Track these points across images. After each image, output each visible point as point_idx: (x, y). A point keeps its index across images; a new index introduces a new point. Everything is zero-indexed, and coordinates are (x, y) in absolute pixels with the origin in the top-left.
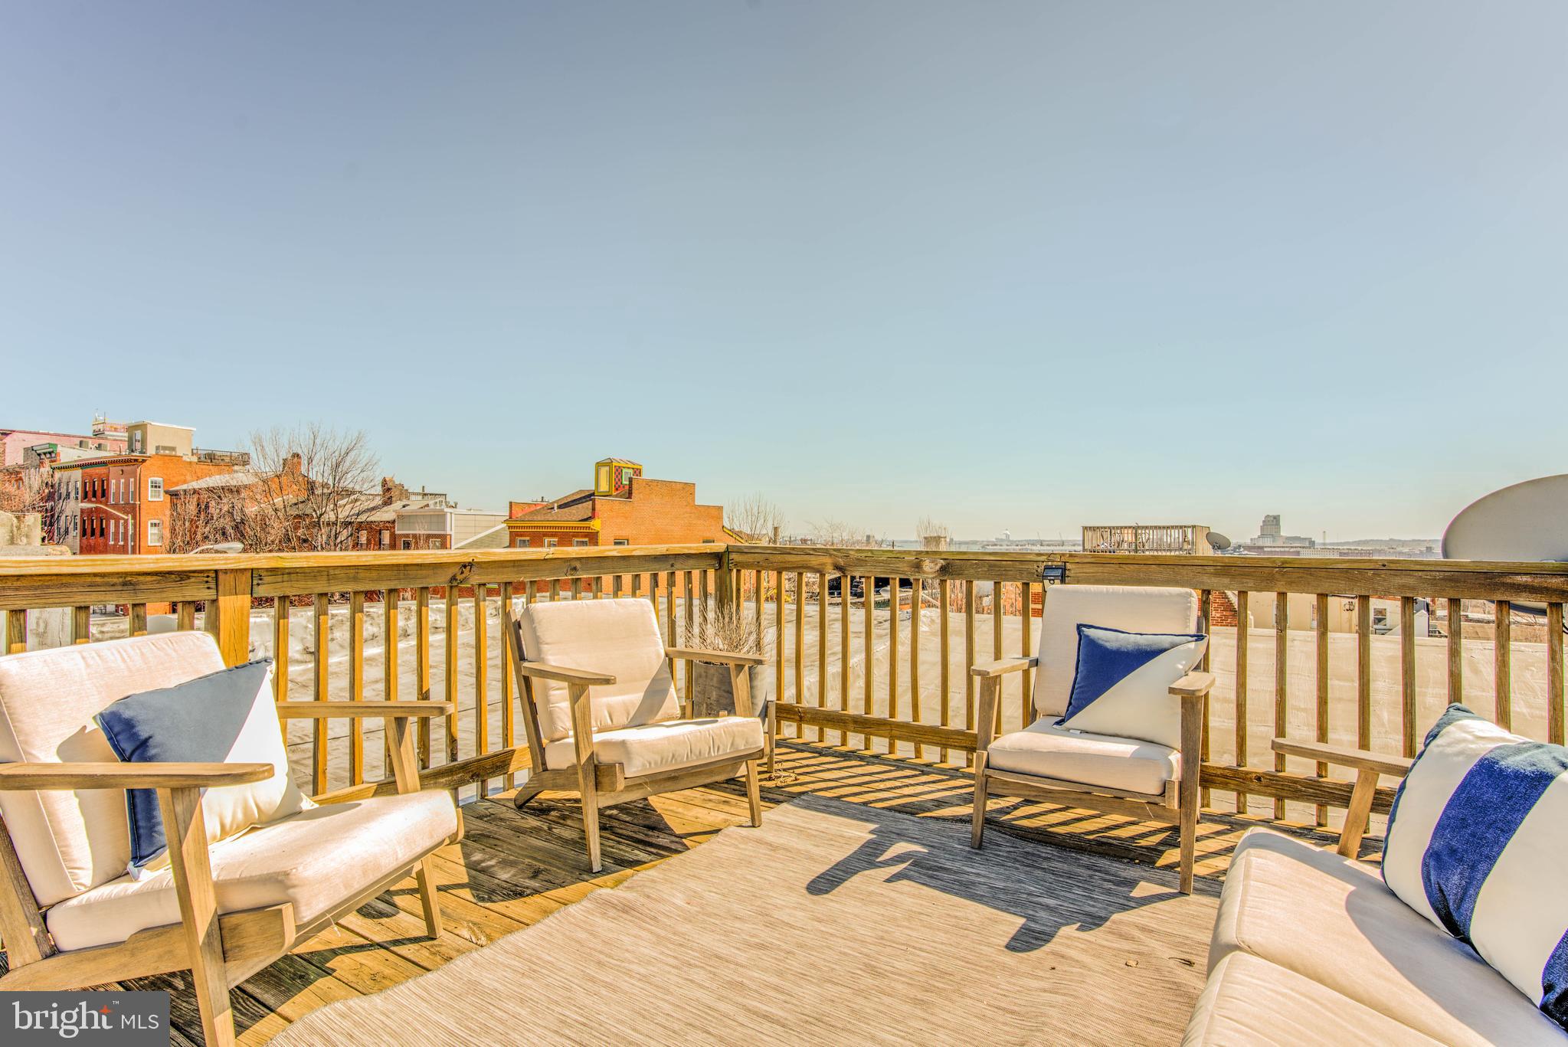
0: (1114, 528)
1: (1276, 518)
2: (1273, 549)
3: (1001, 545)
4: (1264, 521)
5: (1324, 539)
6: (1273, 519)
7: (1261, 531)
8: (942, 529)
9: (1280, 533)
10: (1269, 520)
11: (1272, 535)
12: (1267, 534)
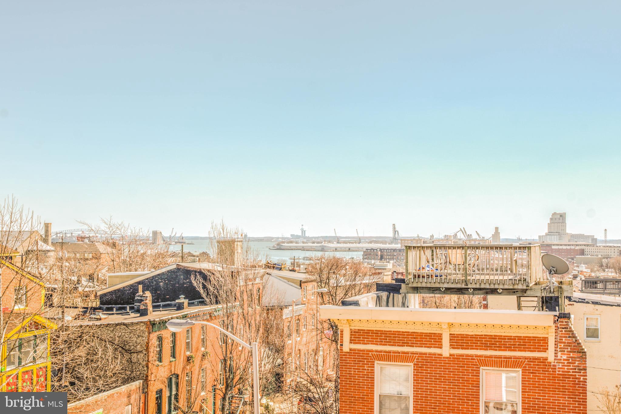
0: (436, 247)
1: (562, 216)
2: (560, 247)
3: (297, 243)
4: (551, 219)
5: (606, 236)
6: (559, 216)
7: (549, 228)
8: (238, 231)
9: (566, 230)
10: (556, 217)
11: (559, 232)
12: (554, 231)
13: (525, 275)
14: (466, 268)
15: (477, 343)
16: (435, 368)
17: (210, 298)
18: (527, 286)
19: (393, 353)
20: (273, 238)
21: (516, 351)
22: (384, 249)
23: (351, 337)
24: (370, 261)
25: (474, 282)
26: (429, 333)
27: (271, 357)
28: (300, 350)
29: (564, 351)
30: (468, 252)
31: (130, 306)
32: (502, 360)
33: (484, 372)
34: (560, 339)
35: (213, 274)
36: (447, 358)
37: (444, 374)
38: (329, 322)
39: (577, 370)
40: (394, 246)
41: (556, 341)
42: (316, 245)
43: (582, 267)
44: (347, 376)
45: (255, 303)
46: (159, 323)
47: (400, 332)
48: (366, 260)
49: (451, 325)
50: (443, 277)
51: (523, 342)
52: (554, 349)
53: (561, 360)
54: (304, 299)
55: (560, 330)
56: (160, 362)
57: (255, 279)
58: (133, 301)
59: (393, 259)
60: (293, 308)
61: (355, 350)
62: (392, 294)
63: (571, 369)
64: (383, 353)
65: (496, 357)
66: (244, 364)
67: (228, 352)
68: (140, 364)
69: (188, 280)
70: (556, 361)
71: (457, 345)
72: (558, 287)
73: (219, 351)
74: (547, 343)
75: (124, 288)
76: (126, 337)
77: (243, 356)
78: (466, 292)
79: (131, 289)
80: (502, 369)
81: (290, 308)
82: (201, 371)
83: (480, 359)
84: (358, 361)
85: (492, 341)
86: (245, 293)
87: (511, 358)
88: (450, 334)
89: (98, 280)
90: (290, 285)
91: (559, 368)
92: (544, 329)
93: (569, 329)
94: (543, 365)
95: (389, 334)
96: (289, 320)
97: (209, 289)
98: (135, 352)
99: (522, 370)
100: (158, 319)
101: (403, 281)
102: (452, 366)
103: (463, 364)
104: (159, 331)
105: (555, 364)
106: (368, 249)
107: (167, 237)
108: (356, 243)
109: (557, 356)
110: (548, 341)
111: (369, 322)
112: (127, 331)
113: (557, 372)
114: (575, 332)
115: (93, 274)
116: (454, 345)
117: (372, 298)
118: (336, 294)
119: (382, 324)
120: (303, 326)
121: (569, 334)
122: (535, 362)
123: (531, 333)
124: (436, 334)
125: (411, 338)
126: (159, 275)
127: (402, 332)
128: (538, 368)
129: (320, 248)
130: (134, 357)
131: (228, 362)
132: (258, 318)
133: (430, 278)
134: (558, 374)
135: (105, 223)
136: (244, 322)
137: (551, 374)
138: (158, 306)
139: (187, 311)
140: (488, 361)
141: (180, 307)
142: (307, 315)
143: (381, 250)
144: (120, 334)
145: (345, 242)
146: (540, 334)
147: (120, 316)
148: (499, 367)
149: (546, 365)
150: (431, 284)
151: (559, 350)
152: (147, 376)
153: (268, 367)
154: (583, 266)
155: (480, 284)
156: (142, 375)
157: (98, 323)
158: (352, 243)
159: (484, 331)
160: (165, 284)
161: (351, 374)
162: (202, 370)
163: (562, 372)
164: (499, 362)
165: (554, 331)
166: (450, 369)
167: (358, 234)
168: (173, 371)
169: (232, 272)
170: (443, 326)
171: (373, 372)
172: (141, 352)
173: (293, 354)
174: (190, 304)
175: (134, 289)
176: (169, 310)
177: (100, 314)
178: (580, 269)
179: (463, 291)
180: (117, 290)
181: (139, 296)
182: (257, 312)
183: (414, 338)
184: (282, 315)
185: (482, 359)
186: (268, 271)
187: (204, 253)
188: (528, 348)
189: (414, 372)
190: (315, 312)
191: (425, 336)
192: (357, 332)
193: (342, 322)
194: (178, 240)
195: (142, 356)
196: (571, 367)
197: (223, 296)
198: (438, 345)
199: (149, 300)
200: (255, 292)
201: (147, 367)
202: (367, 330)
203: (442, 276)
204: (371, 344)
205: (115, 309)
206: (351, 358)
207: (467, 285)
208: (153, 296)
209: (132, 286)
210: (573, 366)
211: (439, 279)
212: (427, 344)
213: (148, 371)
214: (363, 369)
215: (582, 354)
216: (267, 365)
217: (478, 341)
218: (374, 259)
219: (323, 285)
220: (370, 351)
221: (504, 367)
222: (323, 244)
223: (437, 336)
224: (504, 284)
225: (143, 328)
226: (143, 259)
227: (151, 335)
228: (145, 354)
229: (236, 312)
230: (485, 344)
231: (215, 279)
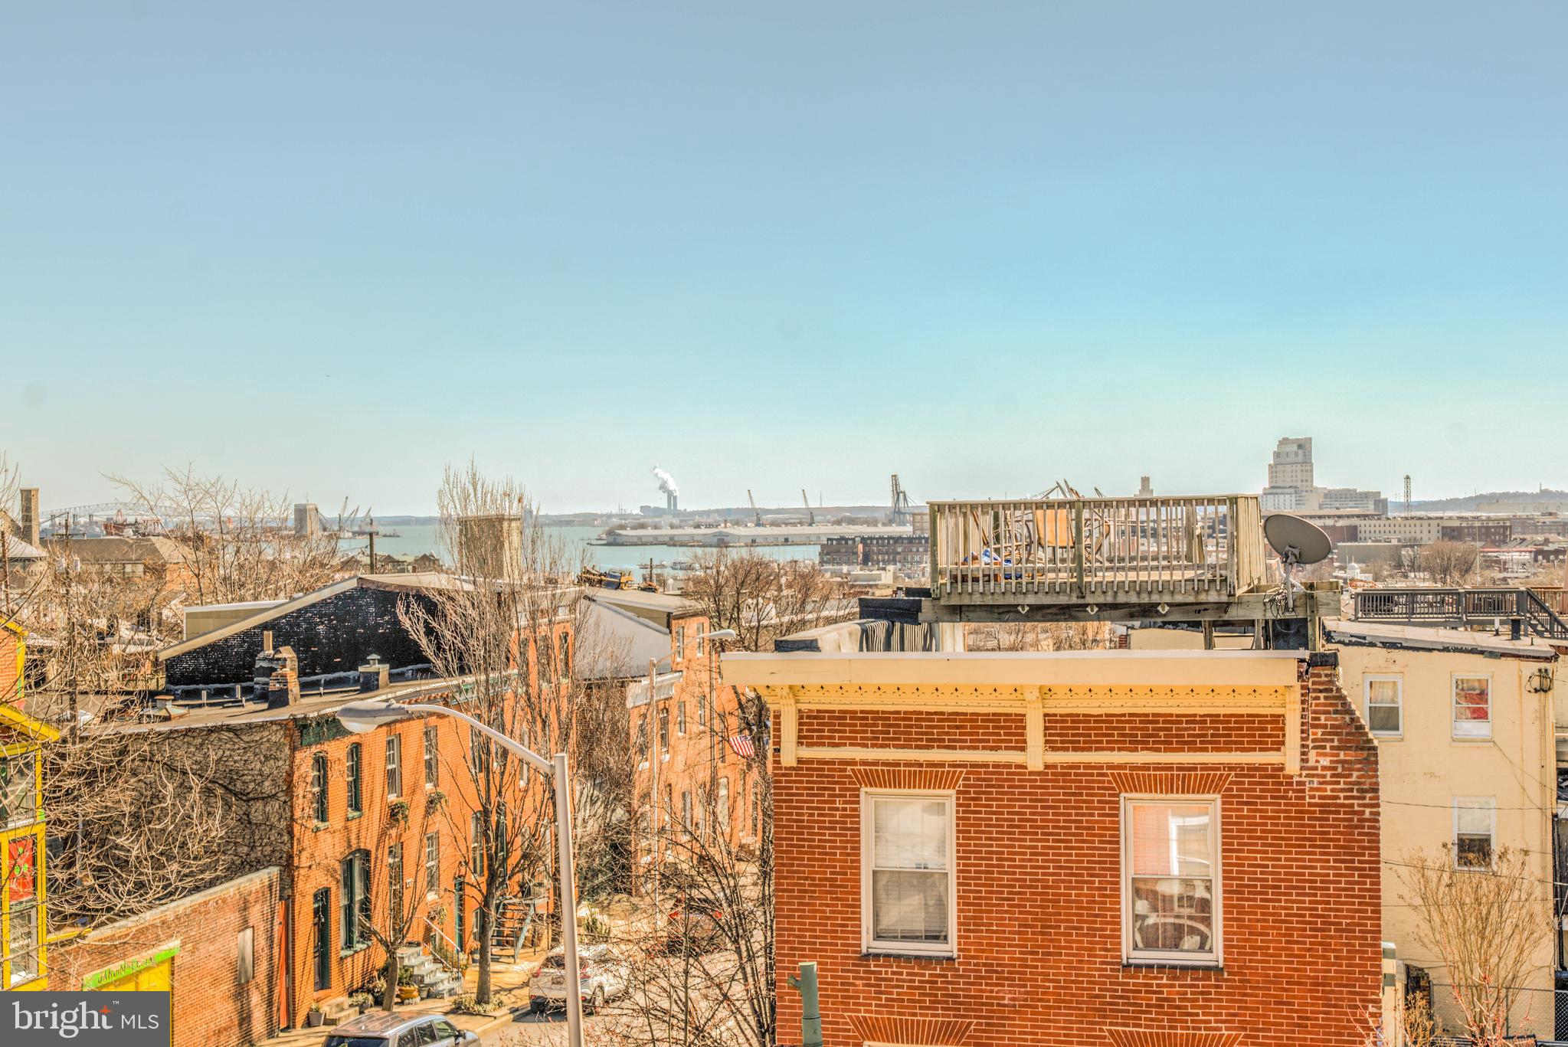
0: (1005, 506)
1: (1303, 447)
3: (656, 527)
4: (1277, 455)
5: (1408, 494)
6: (1295, 448)
7: (1271, 477)
8: (511, 489)
9: (1312, 481)
10: (1288, 450)
11: (1296, 487)
12: (1284, 485)
13: (1225, 567)
14: (1080, 556)
15: (1112, 735)
16: (1009, 800)
17: (446, 659)
18: (1230, 595)
19: (905, 765)
20: (595, 517)
21: (1206, 750)
22: (871, 539)
23: (800, 731)
24: (836, 567)
25: (1099, 590)
26: (994, 714)
27: (599, 803)
28: (670, 785)
29: (1324, 747)
30: (1086, 514)
31: (244, 684)
32: (1172, 775)
33: (1130, 805)
34: (1314, 719)
35: (452, 599)
36: (1039, 773)
37: (1031, 814)
38: (741, 715)
39: (1355, 793)
40: (895, 530)
41: (1303, 724)
42: (703, 531)
43: (1353, 568)
44: (792, 827)
45: (556, 670)
46: (318, 724)
47: (921, 713)
48: (830, 567)
49: (1046, 692)
50: (1024, 580)
51: (1224, 729)
52: (1299, 742)
53: (1316, 768)
54: (679, 660)
55: (1314, 695)
56: (323, 820)
57: (555, 610)
58: (251, 673)
59: (894, 562)
60: (652, 680)
61: (810, 761)
62: (898, 625)
63: (1342, 790)
64: (879, 768)
65: (1158, 767)
66: (533, 820)
67: (493, 792)
68: (272, 827)
69: (386, 618)
70: (1304, 773)
71: (1062, 742)
72: (1306, 595)
73: (470, 791)
74: (1283, 729)
75: (226, 640)
76: (235, 762)
77: (529, 801)
78: (1081, 615)
79: (245, 642)
80: (1174, 796)
81: (645, 682)
82: (425, 841)
83: (1119, 774)
84: (819, 789)
85: (1147, 729)
86: (532, 645)
87: (1195, 769)
88: (1046, 715)
89: (160, 624)
90: (642, 624)
91: (1312, 789)
92: (1275, 694)
93: (1334, 693)
94: (1274, 783)
95: (895, 719)
96: (643, 710)
97: (443, 636)
98: (258, 799)
99: (1223, 796)
100: (316, 714)
101: (926, 593)
102: (1051, 794)
103: (1077, 788)
104: (317, 743)
105: (1303, 779)
106: (832, 540)
107: (332, 521)
108: (801, 524)
109: (1307, 761)
110: (1284, 723)
111: (843, 691)
112: (237, 747)
113: (1308, 800)
114: (1349, 699)
115: (149, 611)
116: (1056, 742)
117: (850, 634)
118: (756, 644)
119: (877, 695)
120: (678, 726)
121: (1336, 705)
122: (1254, 776)
123: (1243, 706)
124: (1011, 715)
125: (949, 727)
126: (313, 605)
127: (928, 713)
128: (1261, 790)
129: (715, 540)
130: (257, 811)
131: (494, 818)
132: (565, 705)
133: (992, 583)
134: (1310, 805)
135: (176, 480)
136: (529, 716)
137: (1293, 805)
138: (315, 685)
139: (387, 694)
140: (1138, 778)
141: (369, 685)
142: (686, 697)
143: (863, 540)
144: (220, 753)
145: (774, 524)
146: (1265, 707)
147: (217, 710)
148: (1167, 793)
149: (1281, 784)
150: (996, 596)
151: (1311, 745)
152: (291, 857)
153: (593, 826)
154: (1356, 565)
155: (1116, 593)
156: (277, 855)
157: (164, 727)
158: (794, 524)
159: (1130, 704)
160: (330, 627)
161: (803, 821)
162: (428, 839)
163: (1320, 797)
164: (1166, 779)
165: (1298, 698)
166: (1047, 801)
167: (806, 501)
168: (354, 842)
169: (499, 594)
170: (1028, 696)
171: (855, 814)
172: (274, 796)
173: (654, 795)
174: (393, 678)
175: (253, 643)
176: (341, 692)
177: (169, 705)
178: (1348, 575)
179: (1073, 613)
180: (210, 645)
181: (264, 659)
182: (563, 692)
183: (957, 727)
184: (624, 698)
185: (1125, 774)
186: (587, 589)
187: (425, 558)
188: (1235, 743)
189: (958, 812)
190: (707, 690)
191: (982, 720)
192: (815, 718)
193: (778, 692)
194: (360, 526)
195: (277, 806)
196: (1342, 786)
197: (477, 653)
198: (1017, 741)
199: (292, 669)
200: (557, 643)
201: (291, 833)
202: (840, 711)
203: (1021, 577)
204: (851, 745)
205: (204, 693)
206: (801, 782)
207: (1084, 597)
208: (300, 660)
209: (246, 635)
210: (1345, 783)
211: (1014, 584)
212: (988, 741)
213: (292, 844)
214: (830, 809)
215: (1369, 753)
216: (591, 822)
217: (1115, 728)
218: (849, 563)
219: (725, 624)
220: (848, 763)
221: (1177, 792)
222: (721, 528)
223: (1013, 721)
224: (1172, 593)
225: (278, 737)
226: (272, 570)
227: (299, 755)
228: (285, 802)
229: (509, 694)
230: (1131, 735)
231: (455, 612)
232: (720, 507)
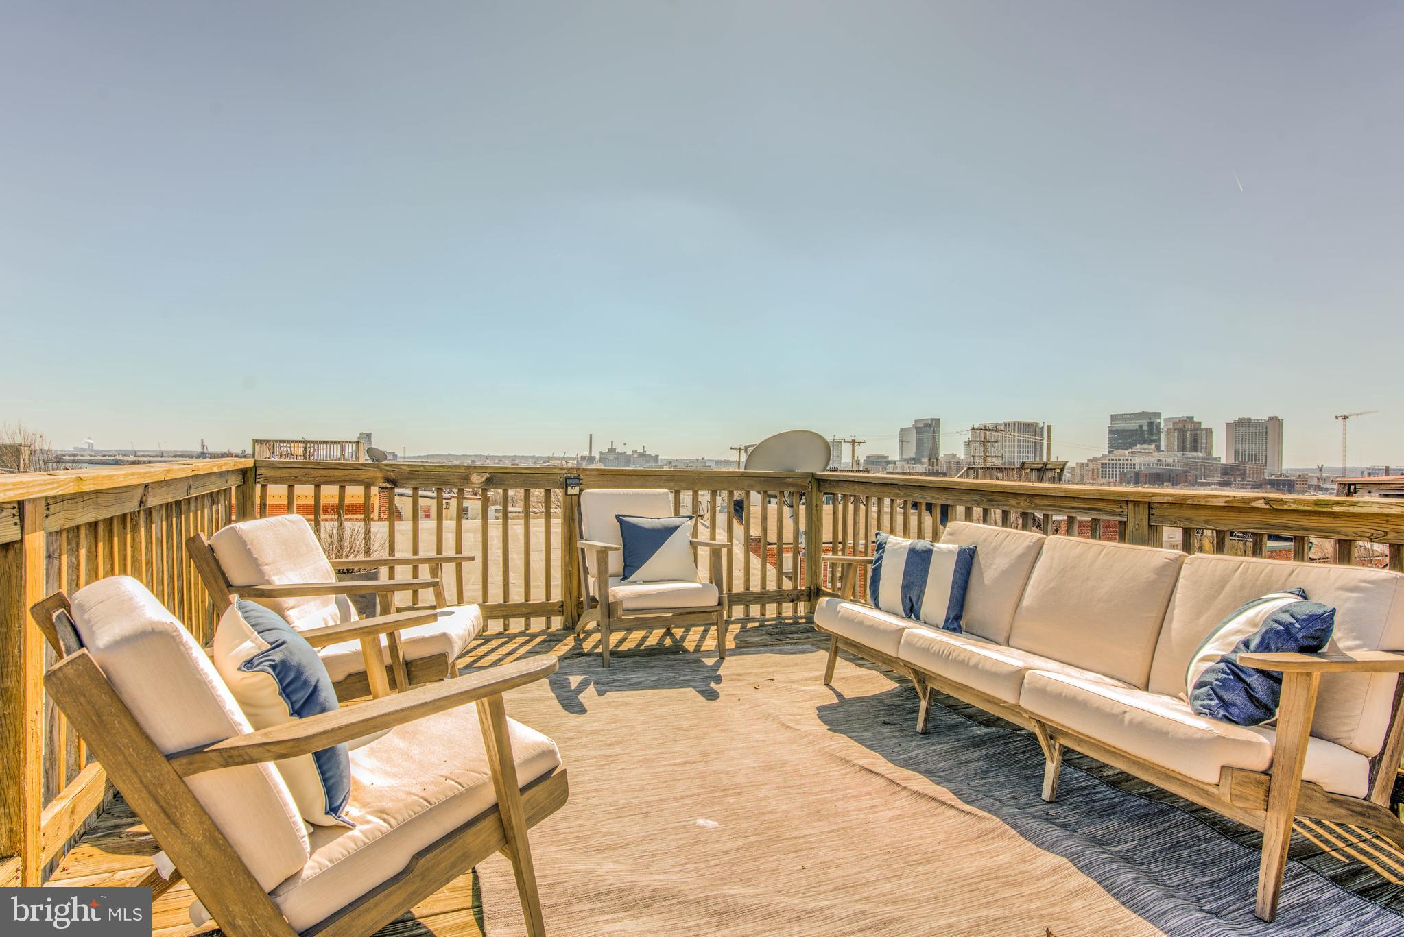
42: (107, 458)
108: (157, 456)
145: (143, 456)
158: (153, 457)
222: (117, 457)
232: (116, 449)
